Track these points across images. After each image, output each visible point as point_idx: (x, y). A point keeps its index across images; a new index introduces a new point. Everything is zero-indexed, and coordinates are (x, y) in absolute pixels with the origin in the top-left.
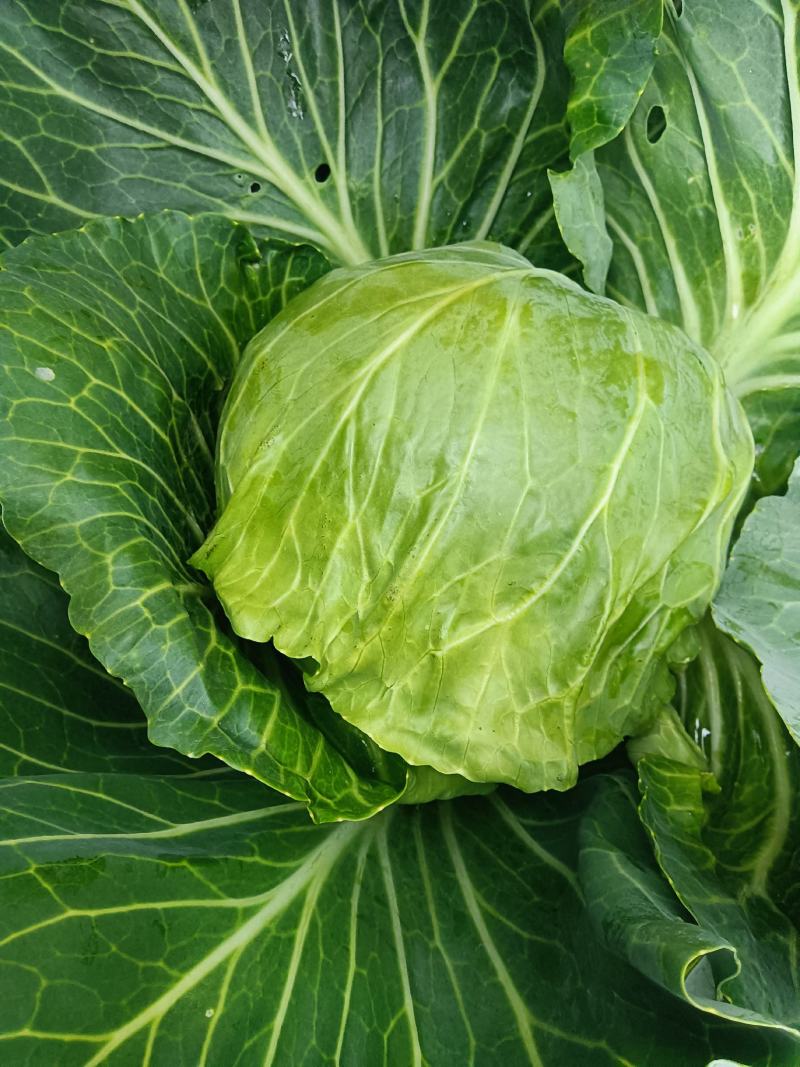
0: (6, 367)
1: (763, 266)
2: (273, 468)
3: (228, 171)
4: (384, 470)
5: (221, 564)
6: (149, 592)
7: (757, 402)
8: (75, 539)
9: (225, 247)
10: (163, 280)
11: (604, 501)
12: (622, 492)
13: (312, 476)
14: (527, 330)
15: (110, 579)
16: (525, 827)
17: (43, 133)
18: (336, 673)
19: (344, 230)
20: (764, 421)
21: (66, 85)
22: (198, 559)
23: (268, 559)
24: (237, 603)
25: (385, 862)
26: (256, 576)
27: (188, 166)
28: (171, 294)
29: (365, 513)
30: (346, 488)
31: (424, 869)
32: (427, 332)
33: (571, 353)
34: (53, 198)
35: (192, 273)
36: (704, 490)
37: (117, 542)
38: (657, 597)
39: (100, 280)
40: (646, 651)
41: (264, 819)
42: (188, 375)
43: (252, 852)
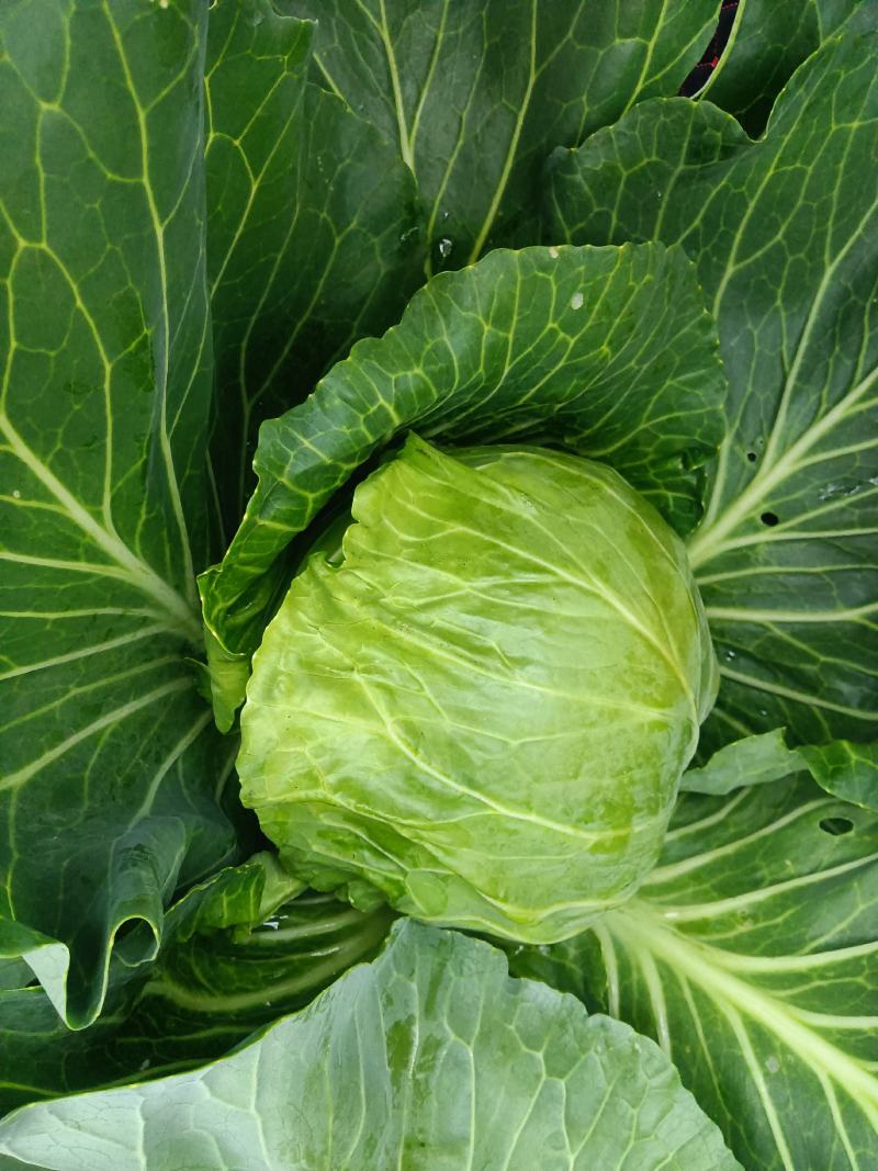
0: (582, 268)
1: (716, 937)
2: (504, 506)
3: (765, 433)
4: (515, 612)
5: (413, 464)
6: (391, 410)
7: (589, 945)
8: (432, 337)
9: (696, 438)
10: (664, 383)
11: (502, 810)
12: (511, 826)
13: (503, 545)
14: (646, 728)
15: (401, 374)
16: (176, 762)
17: (790, 259)
18: (327, 581)
19: (719, 542)
20: (572, 952)
21: (835, 277)
22: (416, 442)
23: (424, 510)
24: (383, 484)
25: (140, 634)
26: (407, 498)
27: (768, 393)
28: (650, 393)
29: (475, 597)
30: (497, 577)
31: (137, 670)
32: (637, 639)
33: (630, 769)
34: (731, 269)
35: (670, 409)
36: (516, 899)
37: (432, 375)
38: (415, 865)
39: (660, 331)
40: (363, 860)
41: (175, 518)
42: (579, 414)
43: (148, 512)
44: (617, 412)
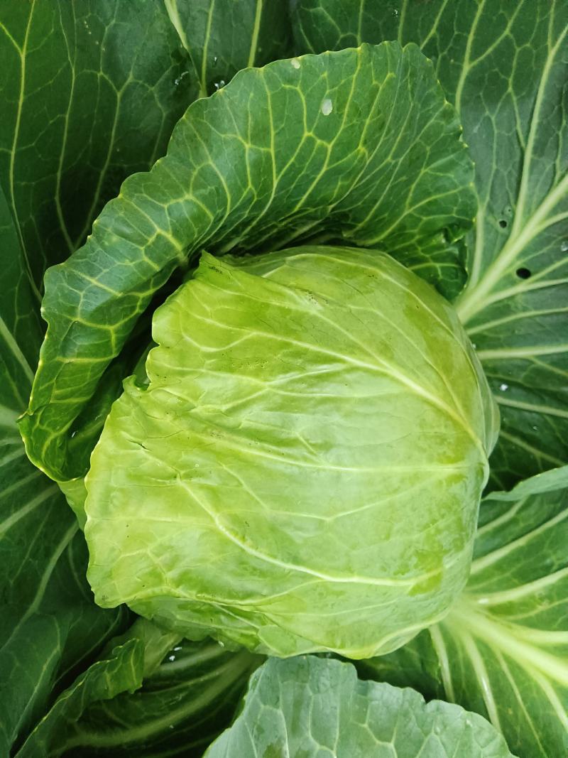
0: (325, 74)
1: (521, 616)
2: (293, 307)
3: (512, 201)
4: (312, 402)
5: (208, 281)
6: (169, 237)
8: (198, 163)
9: (454, 215)
10: (419, 173)
11: (326, 578)
13: (295, 342)
14: (445, 484)
15: (173, 202)
17: (518, 50)
18: (141, 401)
19: (484, 298)
21: (557, 58)
22: (208, 260)
23: (221, 321)
24: (179, 306)
26: (205, 313)
27: (510, 168)
28: (410, 182)
29: (275, 394)
30: (292, 373)
32: (426, 407)
33: (434, 521)
34: (467, 68)
35: (429, 194)
36: (352, 643)
37: (204, 199)
38: (262, 624)
39: (410, 126)
40: (220, 622)
42: (350, 211)
44: (382, 205)
